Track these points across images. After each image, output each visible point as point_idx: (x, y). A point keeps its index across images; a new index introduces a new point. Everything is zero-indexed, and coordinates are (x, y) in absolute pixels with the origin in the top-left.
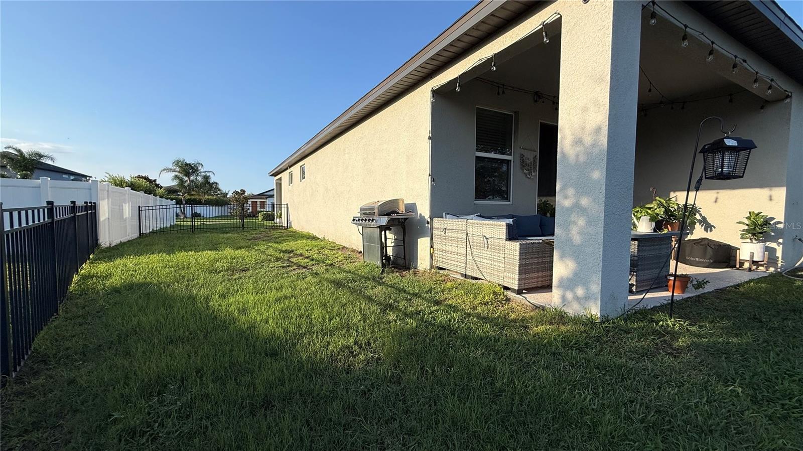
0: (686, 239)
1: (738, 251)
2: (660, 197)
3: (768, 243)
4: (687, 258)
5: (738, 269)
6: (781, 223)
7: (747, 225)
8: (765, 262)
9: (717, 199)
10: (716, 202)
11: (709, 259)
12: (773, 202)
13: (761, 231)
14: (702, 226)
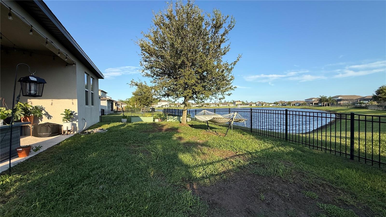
0: (39, 124)
1: (62, 127)
2: (20, 102)
3: (73, 122)
4: (38, 134)
5: (63, 135)
6: (77, 113)
7: (65, 115)
8: (72, 130)
9: (52, 103)
10: (52, 105)
11: (50, 133)
12: (74, 105)
13: (69, 117)
14: (46, 116)
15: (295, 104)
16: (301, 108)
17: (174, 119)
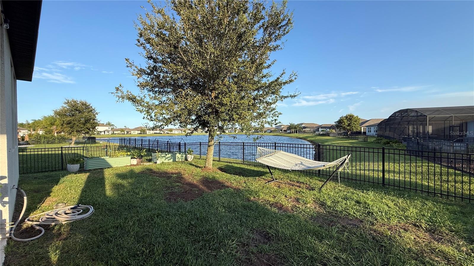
15: (266, 131)
16: (273, 135)
17: (166, 157)
